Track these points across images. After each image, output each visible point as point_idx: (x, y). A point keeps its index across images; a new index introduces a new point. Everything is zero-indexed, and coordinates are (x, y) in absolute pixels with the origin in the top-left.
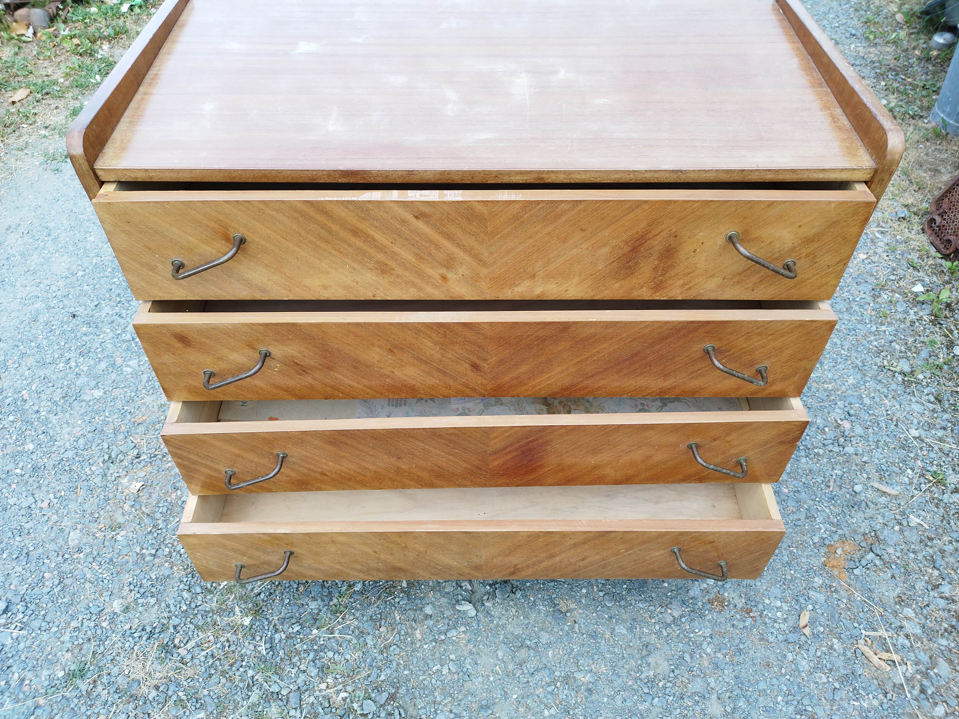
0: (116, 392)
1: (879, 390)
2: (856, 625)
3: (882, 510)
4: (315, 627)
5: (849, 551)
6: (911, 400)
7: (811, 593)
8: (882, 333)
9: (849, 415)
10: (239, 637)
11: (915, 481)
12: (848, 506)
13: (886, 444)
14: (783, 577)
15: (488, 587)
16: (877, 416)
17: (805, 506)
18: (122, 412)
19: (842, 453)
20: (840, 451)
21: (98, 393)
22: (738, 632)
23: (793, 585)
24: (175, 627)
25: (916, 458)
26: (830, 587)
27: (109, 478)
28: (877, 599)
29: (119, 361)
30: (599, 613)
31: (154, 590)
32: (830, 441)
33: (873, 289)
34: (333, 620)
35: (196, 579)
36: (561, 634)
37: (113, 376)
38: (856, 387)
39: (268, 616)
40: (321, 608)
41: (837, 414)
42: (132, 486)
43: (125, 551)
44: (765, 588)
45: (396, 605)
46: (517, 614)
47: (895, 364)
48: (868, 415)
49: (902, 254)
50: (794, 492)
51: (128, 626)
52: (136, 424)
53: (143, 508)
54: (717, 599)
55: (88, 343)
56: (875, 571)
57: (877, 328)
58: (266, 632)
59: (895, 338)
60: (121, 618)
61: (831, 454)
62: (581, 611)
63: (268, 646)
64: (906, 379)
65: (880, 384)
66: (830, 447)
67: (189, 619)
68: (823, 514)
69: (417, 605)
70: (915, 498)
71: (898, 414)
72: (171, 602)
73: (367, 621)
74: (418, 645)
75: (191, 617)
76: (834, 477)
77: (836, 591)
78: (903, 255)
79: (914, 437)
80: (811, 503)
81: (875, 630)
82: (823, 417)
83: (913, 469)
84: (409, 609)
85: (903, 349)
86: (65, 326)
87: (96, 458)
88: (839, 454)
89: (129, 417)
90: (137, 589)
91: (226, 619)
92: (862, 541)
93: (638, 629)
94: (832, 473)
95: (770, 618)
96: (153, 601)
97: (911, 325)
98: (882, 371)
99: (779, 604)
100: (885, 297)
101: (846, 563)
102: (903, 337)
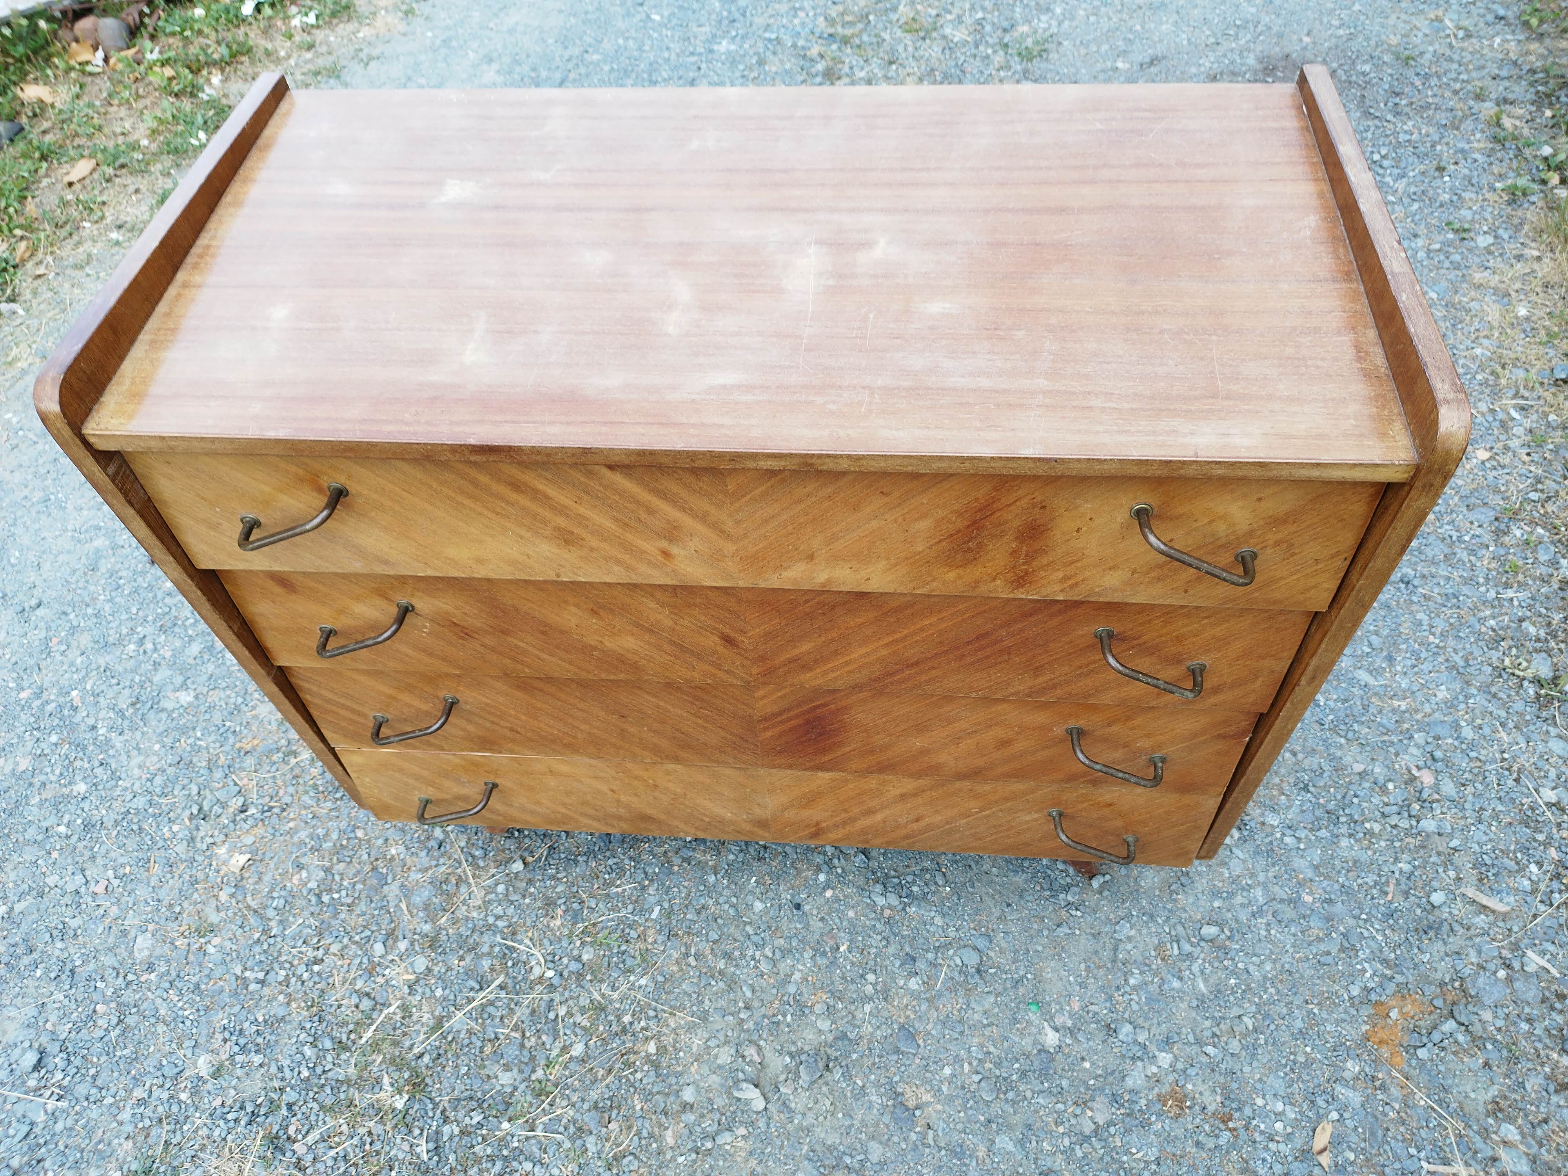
0: (214, 697)
1: (1491, 713)
2: (1413, 1151)
3: (1478, 940)
4: (506, 1118)
5: (1412, 1014)
6: (1548, 732)
7: (1339, 1089)
8: (1506, 604)
9: (1433, 759)
10: (388, 1128)
11: (1542, 886)
12: (1416, 930)
13: (1496, 815)
14: (1292, 1057)
15: (788, 1060)
16: (1484, 763)
17: (1341, 928)
18: (221, 731)
19: (1414, 831)
20: (1411, 826)
21: (186, 698)
22: (1204, 1155)
23: (1308, 1074)
24: (290, 1106)
25: (1547, 844)
26: (1374, 1079)
27: (199, 845)
28: (1454, 1105)
30: (970, 1112)
31: (260, 1040)
32: (1395, 809)
33: (1496, 519)
34: (535, 1106)
35: (325, 1024)
36: (904, 1147)
37: (211, 667)
38: (1451, 705)
39: (434, 1094)
40: (517, 1083)
41: (1411, 758)
42: (233, 861)
43: (218, 973)
44: (1257, 1076)
45: (637, 1085)
46: (832, 1109)
47: (1525, 664)
48: (1467, 760)
49: (1555, 451)
50: (1325, 901)
51: (218, 1102)
52: (242, 754)
53: (249, 899)
54: (1173, 1094)
55: (174, 608)
56: (1455, 1053)
57: (1498, 593)
58: (429, 1121)
59: (1528, 614)
60: (209, 1086)
61: (1395, 832)
62: (939, 1107)
63: (431, 1146)
64: (1543, 692)
65: (1494, 701)
66: (1394, 820)
67: (311, 1094)
68: (1372, 943)
69: (671, 1085)
70: (1539, 919)
71: (1522, 760)
72: (286, 1062)
73: (589, 1110)
74: (668, 1157)
75: (316, 1089)
76: (1397, 875)
77: (1383, 1087)
78: (1557, 452)
79: (1547, 804)
80: (1351, 922)
81: (1446, 1162)
82: (1386, 763)
83: (1540, 864)
84: (658, 1093)
85: (1542, 634)
86: (140, 579)
87: (179, 811)
88: (1408, 833)
89: (231, 740)
90: (234, 1038)
91: (368, 1096)
92: (1436, 997)
93: (1034, 1143)
94: (1392, 868)
95: (1262, 1133)
96: (257, 1059)
97: (1561, 589)
98: (1500, 676)
99: (1280, 1106)
100: (1518, 533)
101: (1406, 1037)
102: (1543, 611)
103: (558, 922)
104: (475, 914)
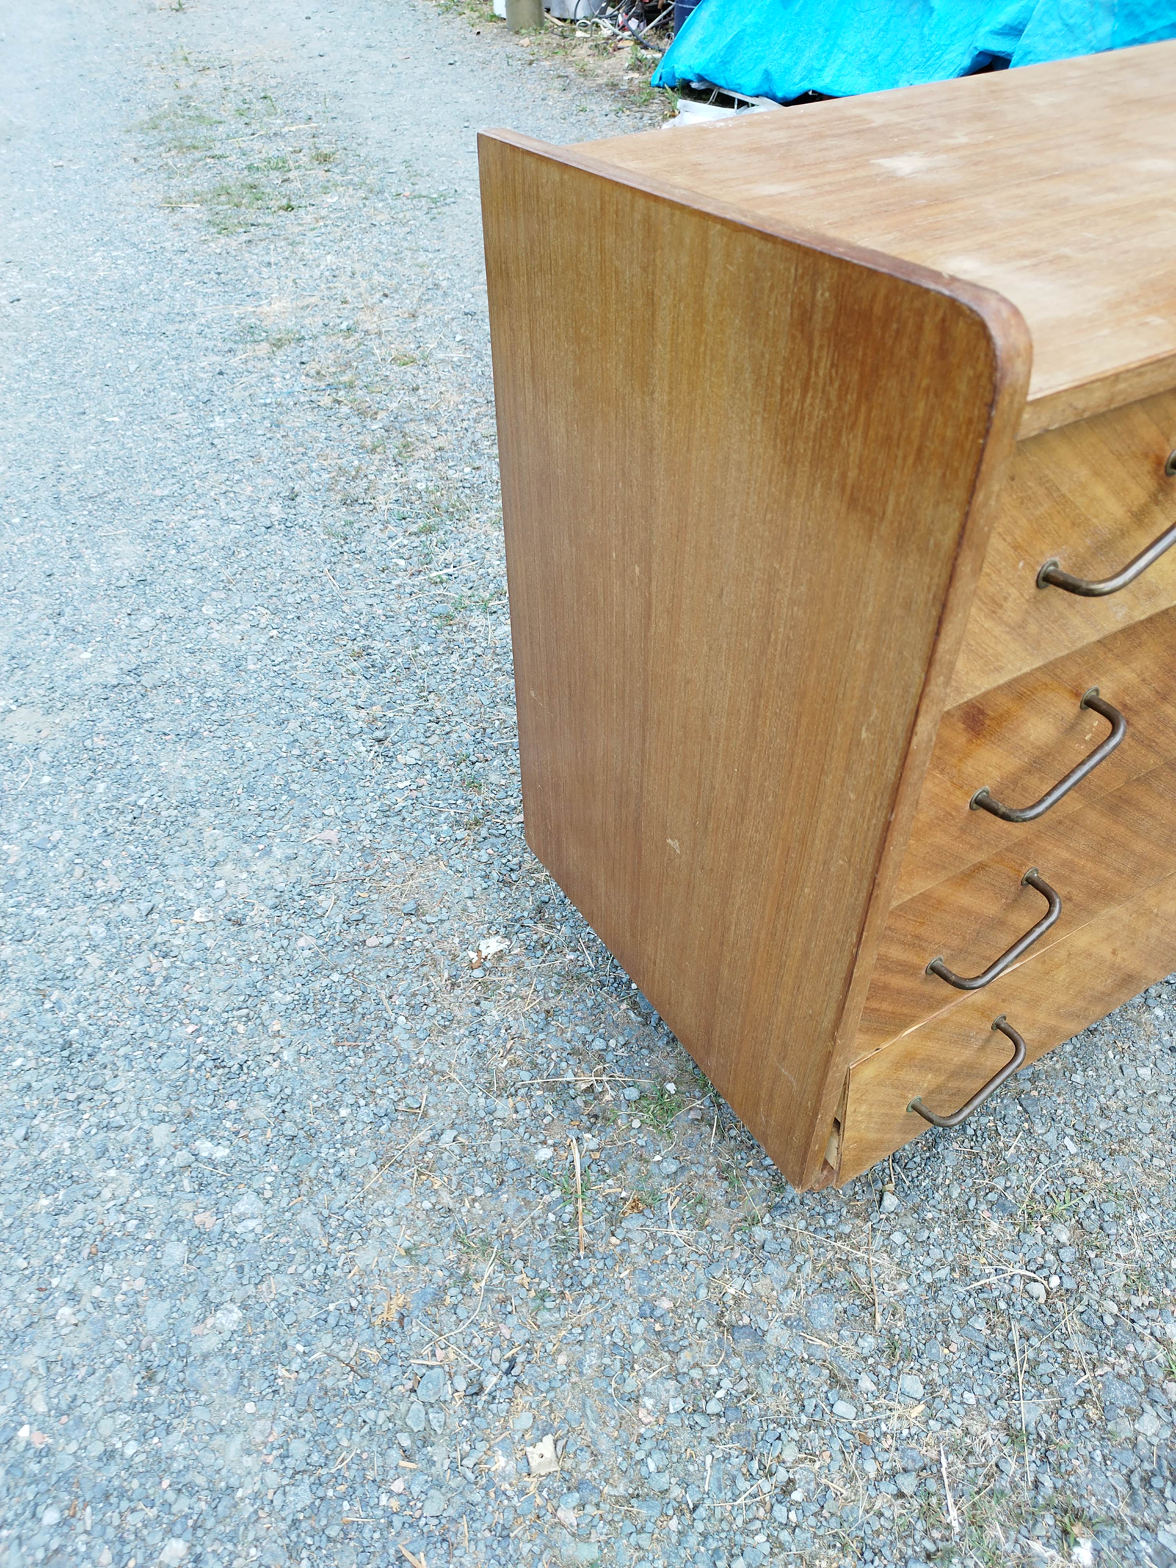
0: (273, 1289)
18: (331, 1322)
21: (228, 1318)
29: (207, 1220)
37: (227, 1258)
39: (1103, 1514)
42: (533, 1462)
52: (394, 1327)
53: (607, 1489)
55: (87, 1225)
87: (378, 1461)
89: (359, 1321)
103: (995, 1225)
104: (903, 1286)
